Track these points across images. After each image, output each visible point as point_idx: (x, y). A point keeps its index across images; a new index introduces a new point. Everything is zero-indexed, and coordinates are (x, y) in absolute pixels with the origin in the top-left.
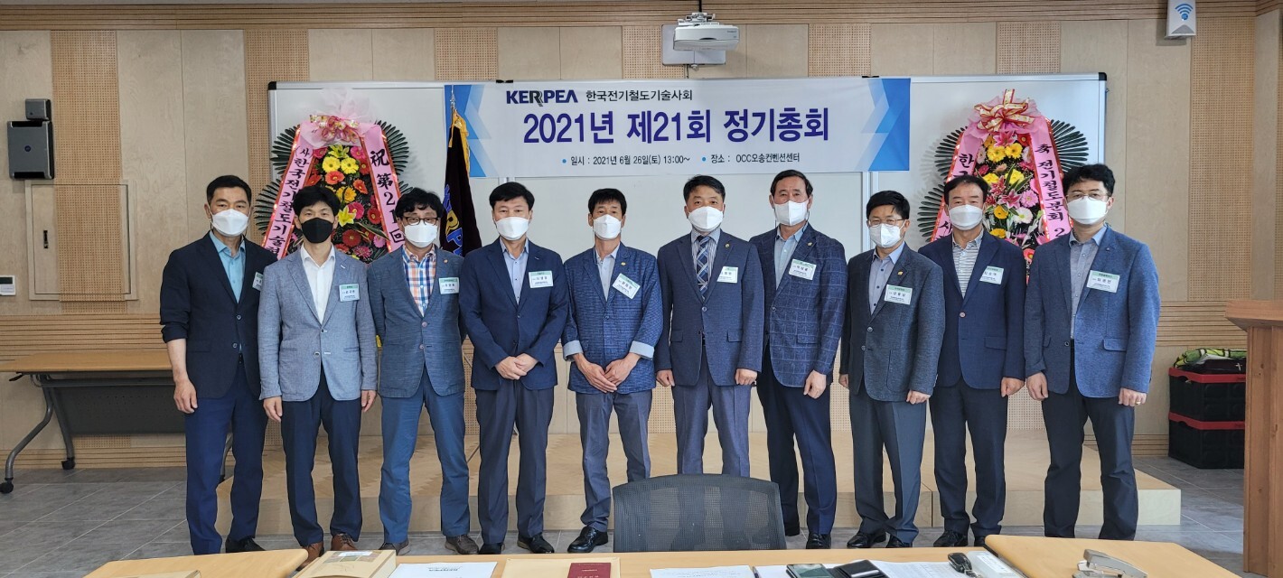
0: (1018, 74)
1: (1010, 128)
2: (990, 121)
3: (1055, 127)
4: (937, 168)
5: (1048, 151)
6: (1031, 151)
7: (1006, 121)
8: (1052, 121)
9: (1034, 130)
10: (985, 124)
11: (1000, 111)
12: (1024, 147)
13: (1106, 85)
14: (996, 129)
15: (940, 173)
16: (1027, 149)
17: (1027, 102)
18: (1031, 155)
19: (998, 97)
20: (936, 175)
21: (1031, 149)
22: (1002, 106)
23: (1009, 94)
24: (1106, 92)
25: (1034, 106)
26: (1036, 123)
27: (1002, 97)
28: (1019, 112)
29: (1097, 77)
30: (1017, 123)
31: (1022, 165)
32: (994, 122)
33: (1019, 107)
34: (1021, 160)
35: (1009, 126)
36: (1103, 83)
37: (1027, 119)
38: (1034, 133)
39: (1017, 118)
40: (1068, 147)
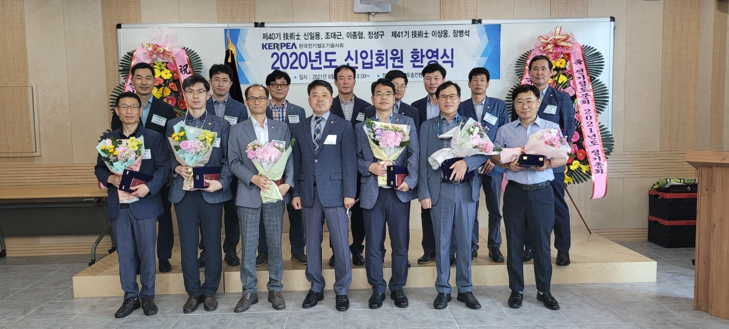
0: (563, 18)
1: (559, 50)
2: (547, 45)
3: (585, 49)
4: (516, 74)
5: (581, 63)
6: (571, 63)
7: (556, 46)
8: (584, 46)
9: (573, 51)
10: (544, 47)
11: (553, 40)
12: (567, 61)
13: (614, 24)
14: (551, 51)
15: (518, 77)
16: (568, 63)
17: (569, 34)
18: (571, 66)
19: (552, 32)
20: (515, 78)
22: (554, 37)
23: (558, 30)
24: (614, 28)
25: (573, 37)
26: (574, 47)
27: (554, 31)
28: (564, 40)
29: (609, 19)
30: (562, 47)
31: (565, 72)
32: (549, 47)
33: (564, 37)
34: (565, 69)
37: (569, 45)
38: (572, 53)
39: (563, 44)
40: (592, 61)
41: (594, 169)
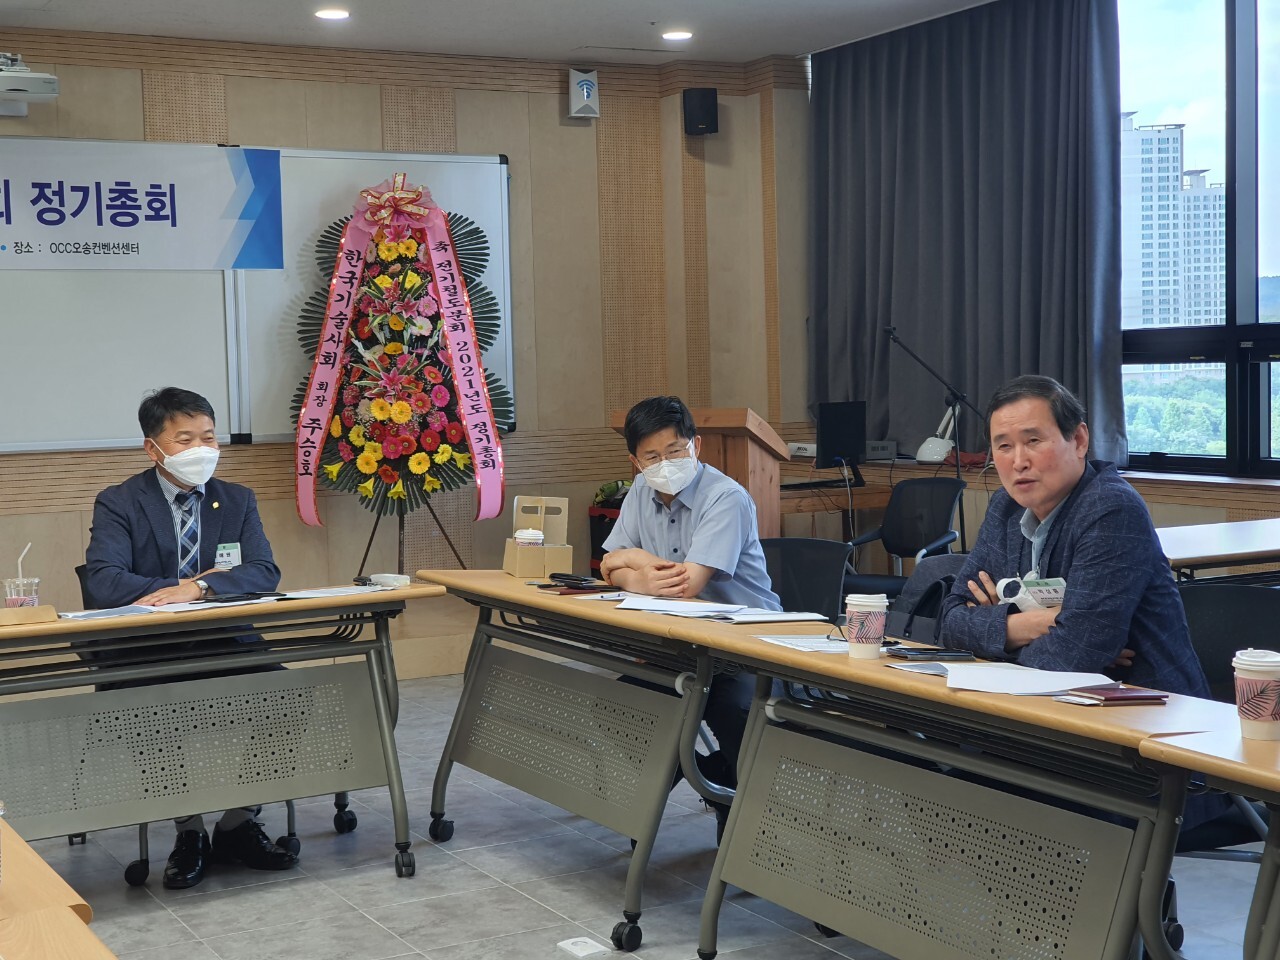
0: (408, 152)
1: (403, 222)
2: (379, 210)
3: (453, 221)
4: (318, 268)
5: (446, 250)
6: (427, 249)
7: (397, 212)
8: (450, 214)
9: (430, 225)
10: (374, 214)
11: (391, 199)
12: (419, 244)
13: (508, 169)
14: (387, 222)
15: (322, 274)
16: (423, 246)
17: (420, 190)
18: (427, 253)
19: (386, 181)
20: (317, 276)
21: (427, 246)
22: (392, 194)
23: (399, 179)
24: (508, 179)
25: (428, 195)
26: (431, 216)
27: (391, 181)
28: (412, 202)
29: (498, 159)
30: (410, 214)
31: (418, 265)
32: (384, 213)
33: (412, 196)
34: (416, 260)
35: (402, 218)
36: (504, 166)
37: (422, 211)
38: (429, 228)
39: (410, 208)
40: (468, 245)
41: (479, 460)
